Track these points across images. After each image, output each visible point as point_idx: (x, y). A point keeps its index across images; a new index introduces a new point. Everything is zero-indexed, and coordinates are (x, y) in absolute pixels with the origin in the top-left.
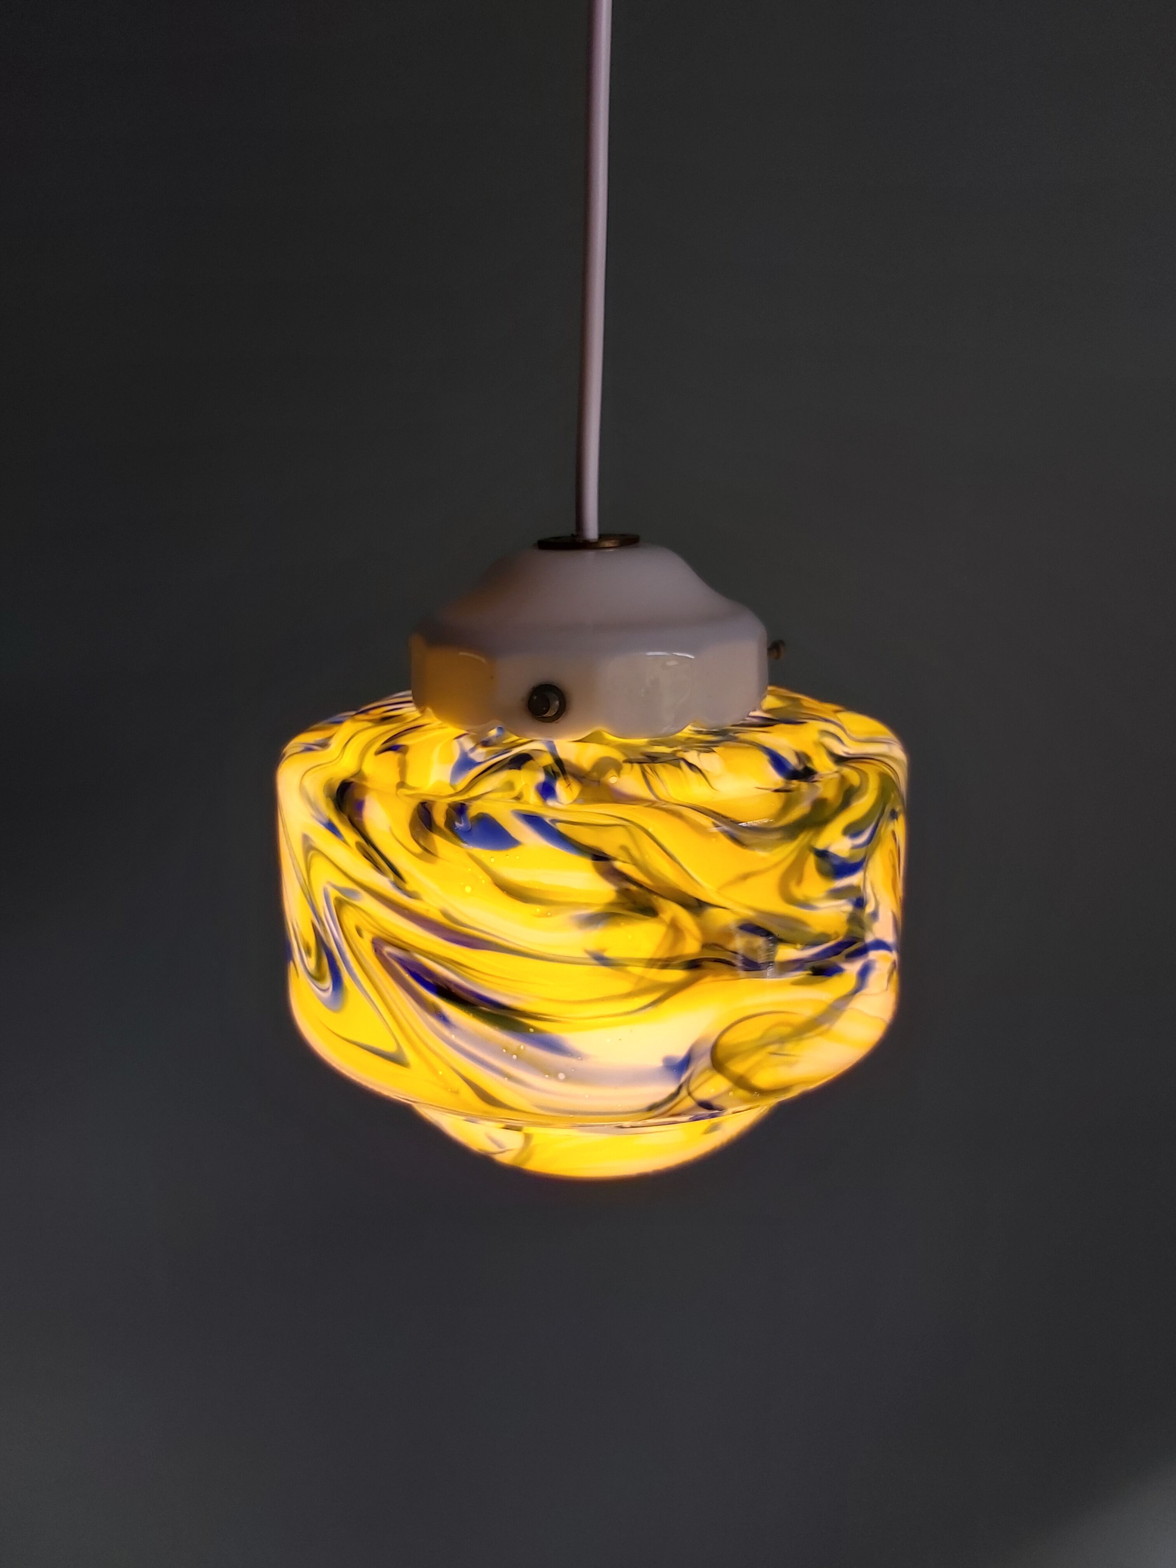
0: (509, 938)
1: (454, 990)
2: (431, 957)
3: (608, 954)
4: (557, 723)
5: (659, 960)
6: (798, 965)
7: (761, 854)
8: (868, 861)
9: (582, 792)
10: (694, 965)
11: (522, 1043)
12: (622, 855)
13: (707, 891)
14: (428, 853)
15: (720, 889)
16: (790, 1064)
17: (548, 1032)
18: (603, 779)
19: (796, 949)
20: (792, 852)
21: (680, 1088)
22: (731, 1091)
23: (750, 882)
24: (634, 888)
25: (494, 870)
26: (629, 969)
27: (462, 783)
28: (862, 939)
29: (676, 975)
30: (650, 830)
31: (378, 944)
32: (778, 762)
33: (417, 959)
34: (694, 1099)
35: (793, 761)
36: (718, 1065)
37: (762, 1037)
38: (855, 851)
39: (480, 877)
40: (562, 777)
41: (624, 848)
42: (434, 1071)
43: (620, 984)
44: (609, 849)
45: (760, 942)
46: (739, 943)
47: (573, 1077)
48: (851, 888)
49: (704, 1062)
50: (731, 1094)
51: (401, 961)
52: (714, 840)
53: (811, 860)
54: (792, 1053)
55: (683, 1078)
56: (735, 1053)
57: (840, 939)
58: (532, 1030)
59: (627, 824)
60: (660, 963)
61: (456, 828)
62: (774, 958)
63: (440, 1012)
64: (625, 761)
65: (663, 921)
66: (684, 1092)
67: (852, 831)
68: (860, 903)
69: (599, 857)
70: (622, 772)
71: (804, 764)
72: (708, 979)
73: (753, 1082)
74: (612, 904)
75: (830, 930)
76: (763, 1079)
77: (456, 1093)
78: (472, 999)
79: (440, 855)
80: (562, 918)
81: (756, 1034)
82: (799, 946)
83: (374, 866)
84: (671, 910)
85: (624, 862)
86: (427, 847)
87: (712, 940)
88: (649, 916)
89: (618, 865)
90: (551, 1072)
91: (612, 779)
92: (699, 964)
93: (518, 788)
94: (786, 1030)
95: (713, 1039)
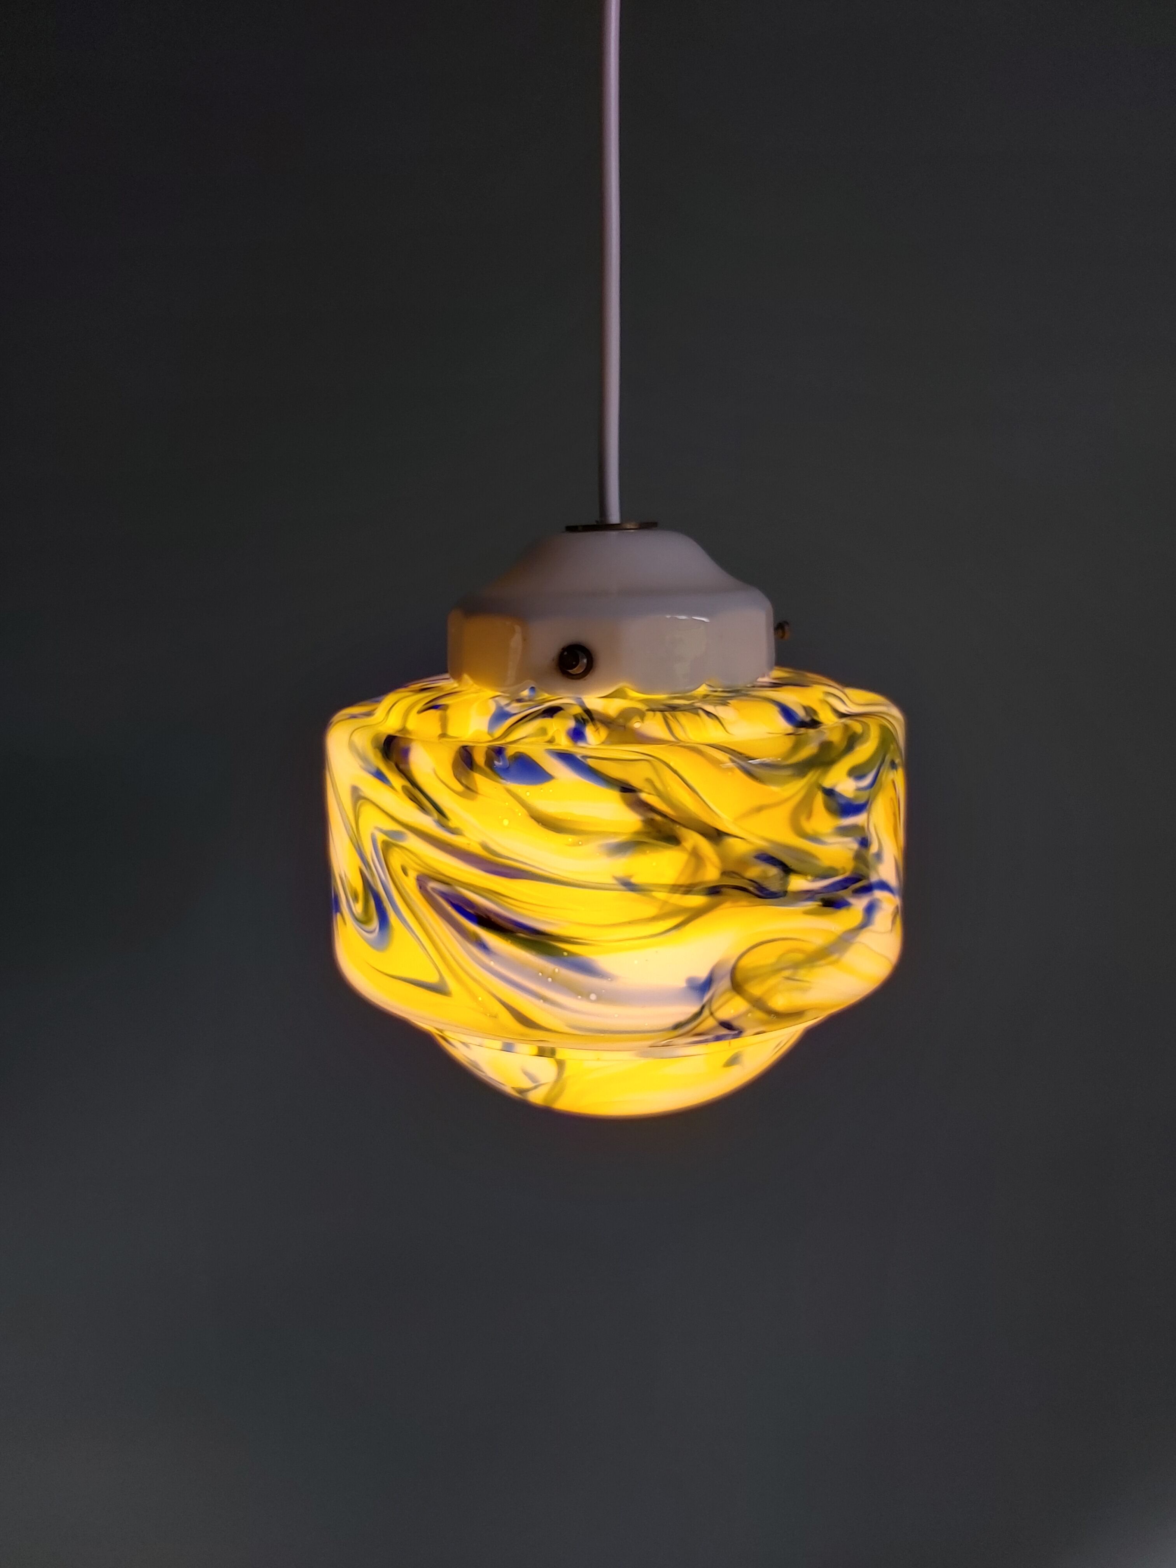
0: (542, 867)
1: (494, 918)
2: (472, 888)
3: (634, 880)
4: (585, 680)
5: (681, 886)
6: (808, 895)
7: (774, 789)
8: (871, 804)
9: (609, 736)
10: (714, 891)
11: (556, 967)
12: (647, 787)
13: (725, 823)
14: (470, 791)
15: (736, 820)
16: (804, 990)
17: (580, 955)
18: (629, 724)
19: (807, 880)
20: (802, 787)
21: (703, 1008)
22: (750, 1012)
23: (764, 814)
24: (658, 818)
25: (529, 803)
26: (654, 894)
27: (499, 731)
28: (867, 877)
29: (697, 900)
30: (672, 764)
31: (422, 881)
32: (787, 713)
33: (459, 892)
34: (716, 1019)
35: (801, 714)
36: (737, 987)
37: (776, 962)
38: (860, 793)
39: (517, 810)
40: (590, 723)
41: (649, 781)
42: (474, 997)
43: (646, 908)
44: (636, 782)
45: (773, 871)
46: (756, 871)
47: (604, 997)
48: (856, 828)
49: (726, 983)
50: (749, 1015)
51: (444, 896)
52: (730, 774)
53: (820, 798)
54: (805, 979)
55: (706, 998)
56: (752, 976)
57: (847, 874)
58: (565, 954)
59: (650, 759)
60: (683, 889)
61: (495, 767)
62: (787, 888)
63: (480, 941)
64: (648, 710)
65: (685, 849)
66: (706, 1012)
67: (856, 773)
68: (865, 843)
69: (626, 789)
70: (646, 718)
71: (811, 716)
72: (727, 904)
73: (769, 1004)
74: (638, 833)
75: (838, 865)
76: (779, 1002)
77: (495, 1017)
78: (510, 926)
79: (480, 791)
80: (592, 846)
81: (772, 960)
82: (809, 878)
83: (419, 807)
84: (693, 839)
85: (649, 794)
86: (469, 786)
87: (731, 867)
88: (672, 844)
89: (644, 796)
90: (582, 993)
91: (637, 725)
92: (719, 890)
93: (550, 733)
94: (800, 957)
95: (732, 962)
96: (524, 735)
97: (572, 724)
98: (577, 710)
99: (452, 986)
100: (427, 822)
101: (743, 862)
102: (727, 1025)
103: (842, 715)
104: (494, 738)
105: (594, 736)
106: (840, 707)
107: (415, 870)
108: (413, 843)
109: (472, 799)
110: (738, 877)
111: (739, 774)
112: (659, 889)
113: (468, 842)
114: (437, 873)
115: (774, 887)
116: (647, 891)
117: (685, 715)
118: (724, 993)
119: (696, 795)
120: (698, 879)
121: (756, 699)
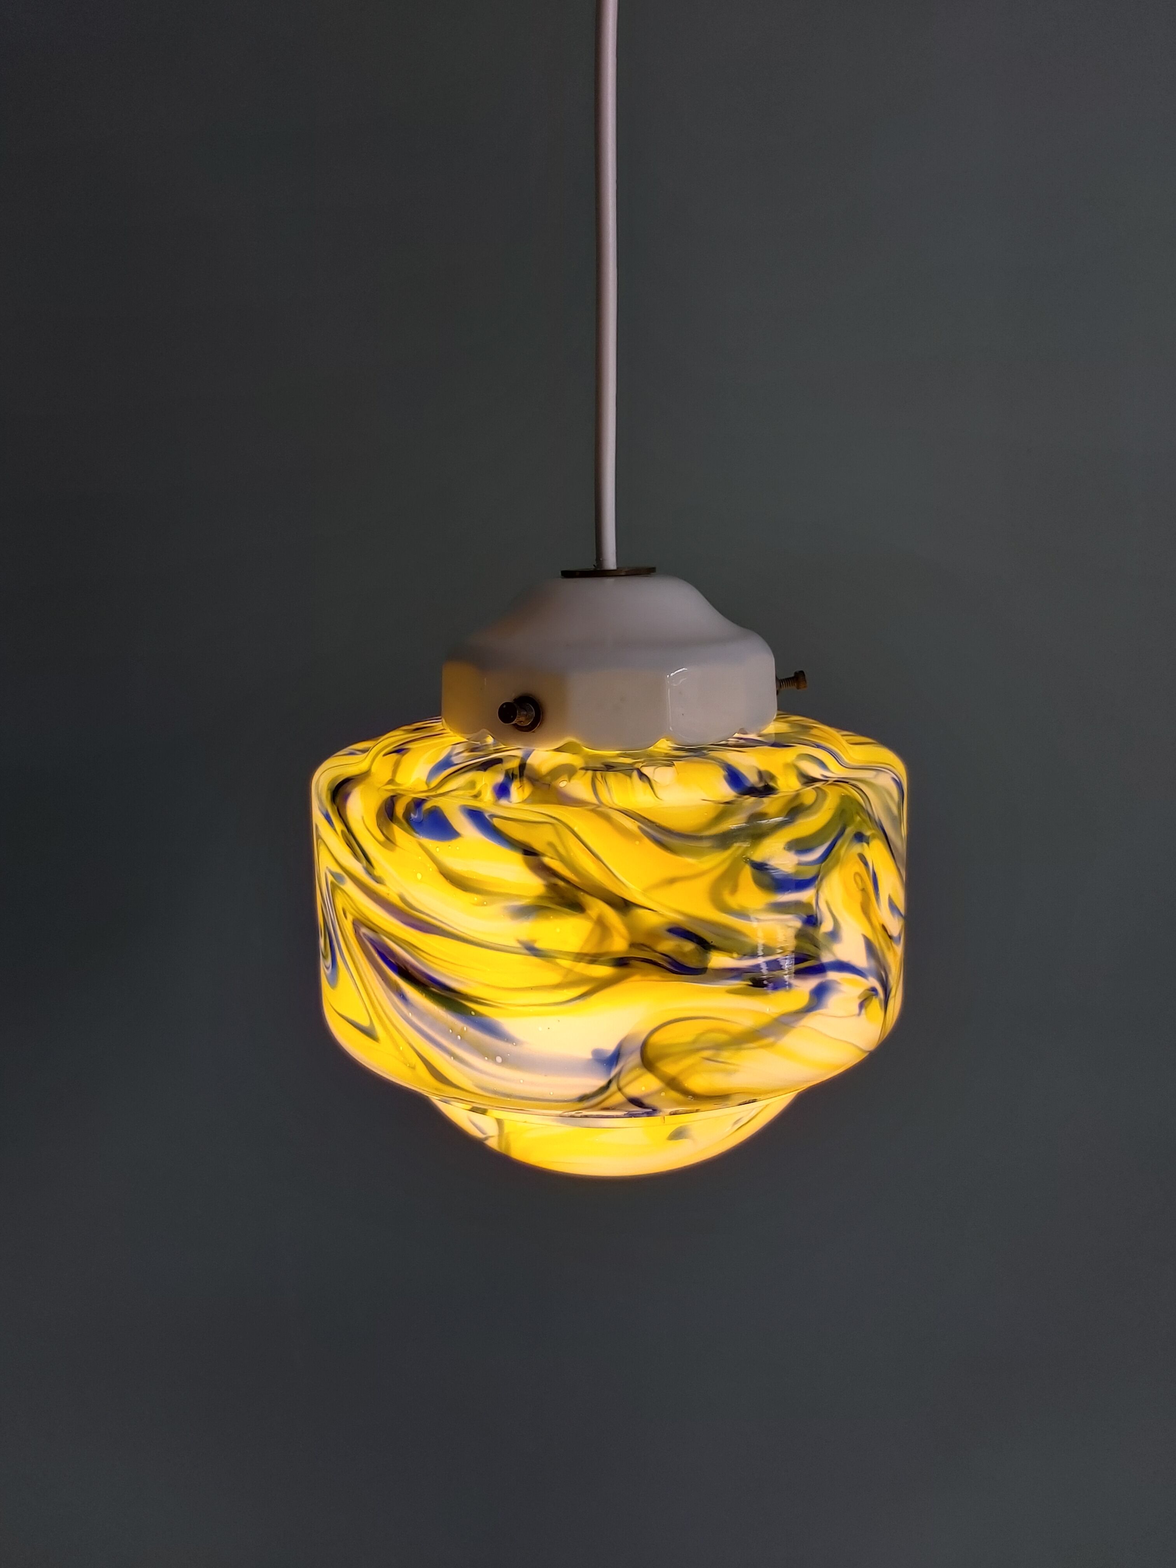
0: (452, 924)
1: (411, 970)
2: (393, 938)
3: (539, 945)
4: (534, 732)
5: (586, 955)
6: (735, 974)
7: (690, 860)
8: (821, 880)
9: (532, 794)
10: (621, 962)
11: (465, 1025)
12: (549, 852)
13: (633, 892)
14: (389, 842)
15: (646, 891)
16: (729, 1073)
17: (486, 1016)
18: (554, 783)
19: (732, 957)
20: (724, 861)
21: (610, 1082)
22: (663, 1091)
23: (678, 886)
24: (561, 883)
25: (440, 859)
26: (558, 961)
27: (435, 782)
28: (817, 958)
29: (603, 971)
30: (576, 829)
31: (357, 924)
32: (734, 778)
33: (383, 939)
34: (623, 1093)
35: (752, 779)
36: (648, 1063)
37: (694, 1042)
38: (802, 868)
39: (428, 865)
40: (518, 779)
41: (551, 845)
42: (397, 1047)
43: (549, 975)
44: (538, 846)
45: (689, 946)
46: (669, 945)
47: (509, 1061)
48: (798, 904)
49: (635, 1059)
50: (663, 1094)
51: (372, 941)
52: (637, 843)
53: (747, 872)
54: (731, 1061)
55: (614, 1072)
56: (665, 1054)
57: (787, 953)
58: (473, 1013)
59: (555, 823)
60: (588, 958)
61: (411, 819)
62: (707, 965)
63: (400, 991)
64: (582, 769)
65: (589, 918)
66: (613, 1087)
67: (800, 846)
68: (812, 921)
69: (528, 852)
70: (575, 777)
71: (766, 782)
72: (637, 977)
73: (686, 1085)
74: (541, 897)
75: (774, 943)
76: (698, 1083)
77: (413, 1068)
78: (424, 980)
79: (398, 844)
80: (496, 908)
81: (689, 1038)
82: (735, 955)
83: (353, 853)
84: (598, 907)
85: (552, 858)
86: (388, 836)
87: (641, 940)
88: (576, 911)
89: (547, 860)
90: (490, 1055)
91: (563, 784)
92: (628, 962)
93: (478, 787)
94: (723, 1037)
95: (643, 1037)
96: (454, 788)
97: (500, 778)
98: (514, 764)
99: (380, 1031)
100: (357, 867)
101: (654, 934)
102: (636, 1102)
103: (809, 780)
104: (430, 788)
105: (518, 792)
106: (815, 771)
107: (352, 914)
108: (349, 887)
109: (392, 850)
110: (648, 949)
111: (647, 842)
112: (563, 956)
113: (388, 892)
114: (365, 919)
115: (693, 963)
116: (549, 957)
117: (616, 775)
118: (633, 1069)
119: (600, 862)
120: (604, 949)
121: (710, 761)
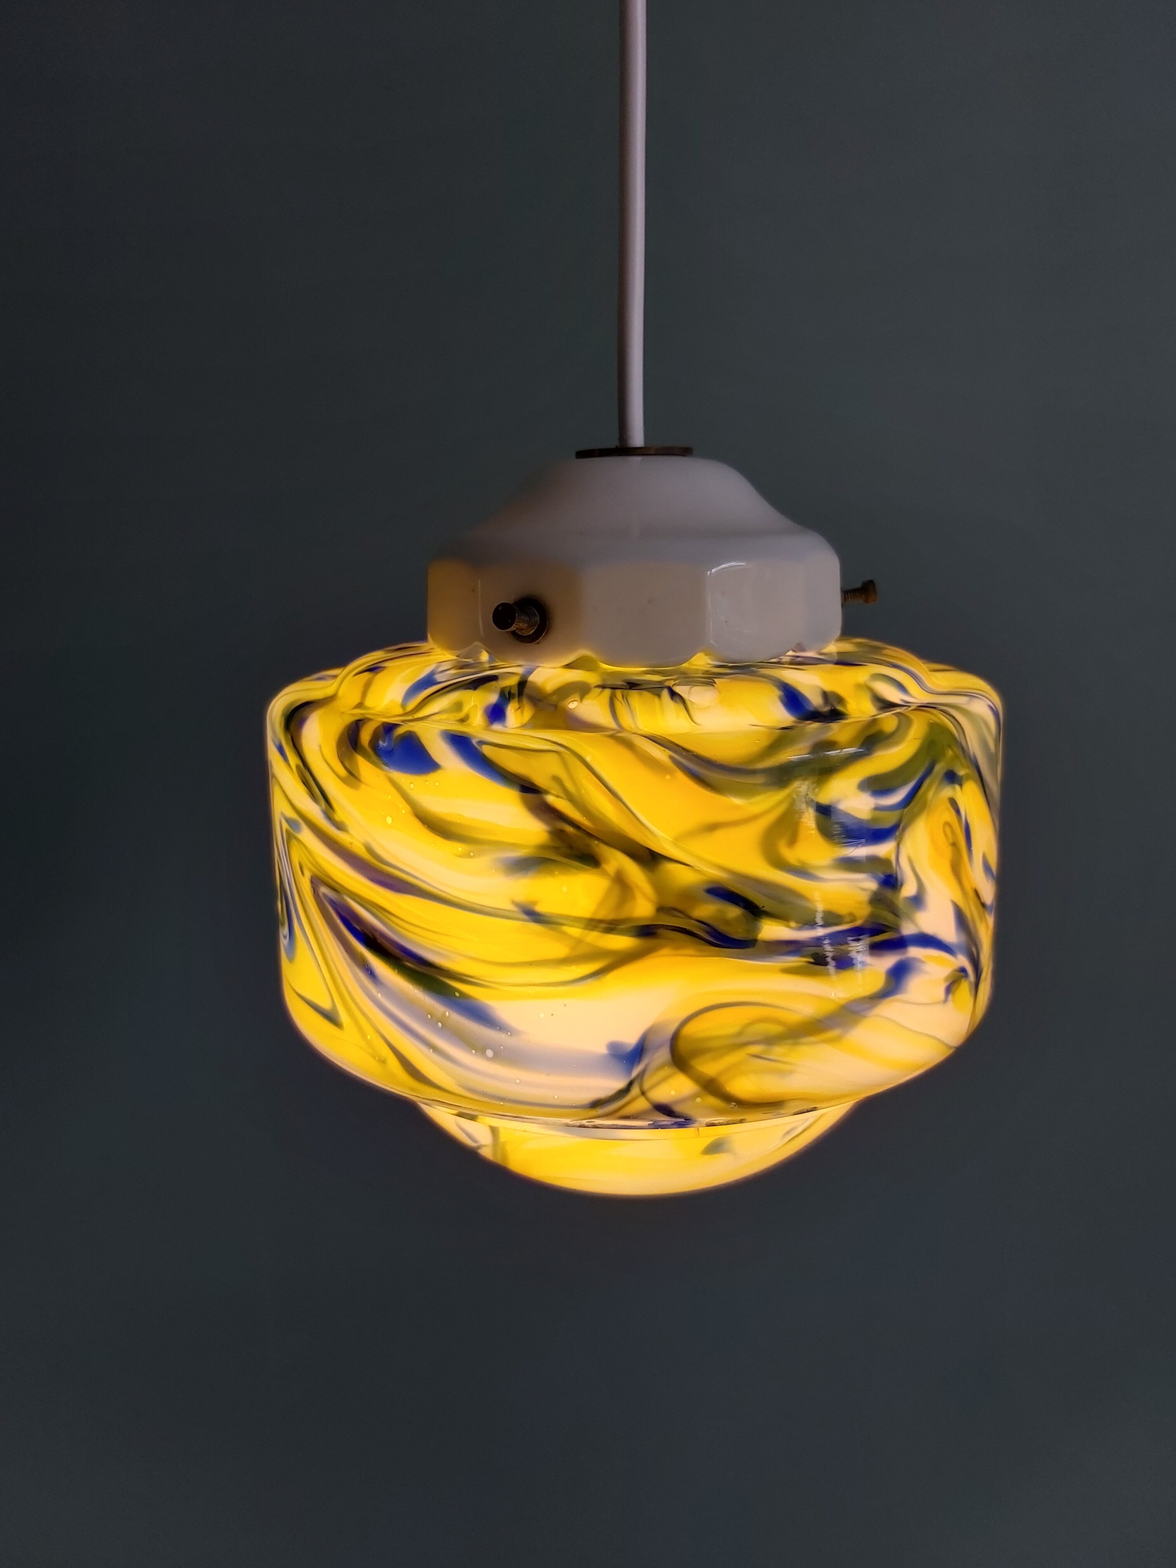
0: (427, 880)
1: (380, 940)
2: (358, 899)
3: (540, 908)
4: (538, 643)
5: (601, 921)
6: (791, 948)
7: (736, 801)
8: (904, 830)
9: (534, 717)
10: (646, 931)
11: (447, 1010)
12: (554, 788)
13: (662, 842)
14: (352, 777)
15: (678, 840)
16: (782, 1073)
17: (476, 999)
18: (562, 704)
19: (789, 927)
20: (780, 803)
21: (630, 1084)
22: (698, 1096)
23: (720, 834)
24: (569, 829)
25: (415, 798)
26: (565, 929)
27: (412, 704)
28: (896, 929)
29: (622, 942)
30: (588, 759)
31: (315, 884)
32: (792, 699)
33: (345, 901)
34: (648, 1099)
35: (816, 701)
36: (680, 1060)
37: (740, 1034)
38: (879, 814)
39: (401, 806)
40: (516, 699)
41: (556, 779)
42: (363, 1035)
43: (553, 946)
44: (540, 779)
45: (734, 912)
46: (708, 910)
47: (503, 1056)
48: (874, 861)
49: (663, 1055)
50: (699, 1100)
51: (333, 903)
52: (668, 777)
53: (809, 818)
54: (786, 1059)
55: (635, 1072)
56: (702, 1049)
57: (858, 923)
58: (457, 994)
59: (562, 751)
60: (603, 925)
61: (379, 748)
62: (757, 936)
63: (368, 966)
64: (598, 686)
65: (605, 873)
66: (635, 1091)
67: (876, 786)
68: (890, 882)
69: (527, 788)
70: (588, 696)
71: (832, 705)
72: (666, 951)
73: (728, 1089)
74: (543, 847)
75: (842, 910)
76: (743, 1086)
77: (383, 1062)
78: (396, 952)
79: (362, 779)
80: (486, 860)
81: (733, 1030)
82: (793, 924)
83: (309, 793)
84: (617, 860)
85: (558, 796)
86: (351, 769)
87: (670, 902)
88: (589, 865)
89: (551, 799)
90: (478, 1047)
91: (573, 705)
92: (655, 931)
93: (466, 709)
94: (775, 1029)
95: (673, 1027)
96: (436, 711)
97: (493, 698)
98: (512, 681)
99: (343, 1016)
100: (314, 811)
101: (689, 895)
102: (664, 1109)
103: (886, 705)
104: (406, 712)
105: (515, 715)
106: (892, 695)
107: (310, 870)
108: (306, 836)
109: (356, 787)
110: (681, 915)
111: (682, 778)
112: (571, 923)
113: (351, 841)
114: (324, 874)
115: (738, 933)
116: (551, 924)
117: (641, 694)
118: (661, 1067)
119: (619, 801)
120: (623, 914)
121: (760, 679)
